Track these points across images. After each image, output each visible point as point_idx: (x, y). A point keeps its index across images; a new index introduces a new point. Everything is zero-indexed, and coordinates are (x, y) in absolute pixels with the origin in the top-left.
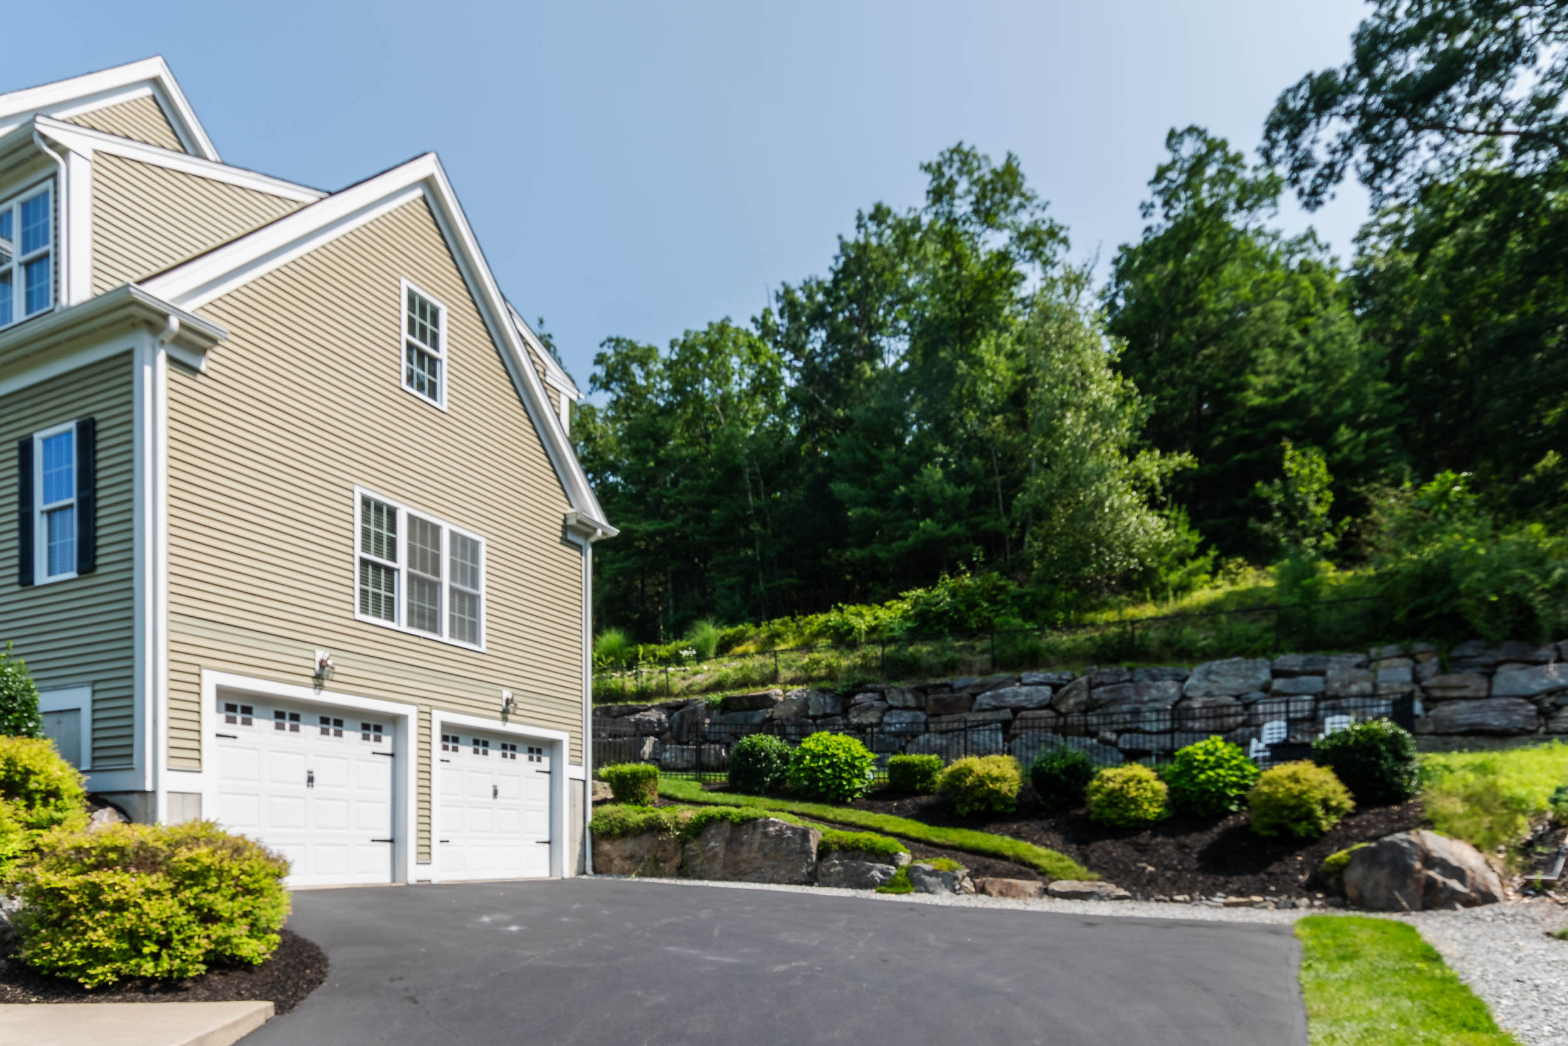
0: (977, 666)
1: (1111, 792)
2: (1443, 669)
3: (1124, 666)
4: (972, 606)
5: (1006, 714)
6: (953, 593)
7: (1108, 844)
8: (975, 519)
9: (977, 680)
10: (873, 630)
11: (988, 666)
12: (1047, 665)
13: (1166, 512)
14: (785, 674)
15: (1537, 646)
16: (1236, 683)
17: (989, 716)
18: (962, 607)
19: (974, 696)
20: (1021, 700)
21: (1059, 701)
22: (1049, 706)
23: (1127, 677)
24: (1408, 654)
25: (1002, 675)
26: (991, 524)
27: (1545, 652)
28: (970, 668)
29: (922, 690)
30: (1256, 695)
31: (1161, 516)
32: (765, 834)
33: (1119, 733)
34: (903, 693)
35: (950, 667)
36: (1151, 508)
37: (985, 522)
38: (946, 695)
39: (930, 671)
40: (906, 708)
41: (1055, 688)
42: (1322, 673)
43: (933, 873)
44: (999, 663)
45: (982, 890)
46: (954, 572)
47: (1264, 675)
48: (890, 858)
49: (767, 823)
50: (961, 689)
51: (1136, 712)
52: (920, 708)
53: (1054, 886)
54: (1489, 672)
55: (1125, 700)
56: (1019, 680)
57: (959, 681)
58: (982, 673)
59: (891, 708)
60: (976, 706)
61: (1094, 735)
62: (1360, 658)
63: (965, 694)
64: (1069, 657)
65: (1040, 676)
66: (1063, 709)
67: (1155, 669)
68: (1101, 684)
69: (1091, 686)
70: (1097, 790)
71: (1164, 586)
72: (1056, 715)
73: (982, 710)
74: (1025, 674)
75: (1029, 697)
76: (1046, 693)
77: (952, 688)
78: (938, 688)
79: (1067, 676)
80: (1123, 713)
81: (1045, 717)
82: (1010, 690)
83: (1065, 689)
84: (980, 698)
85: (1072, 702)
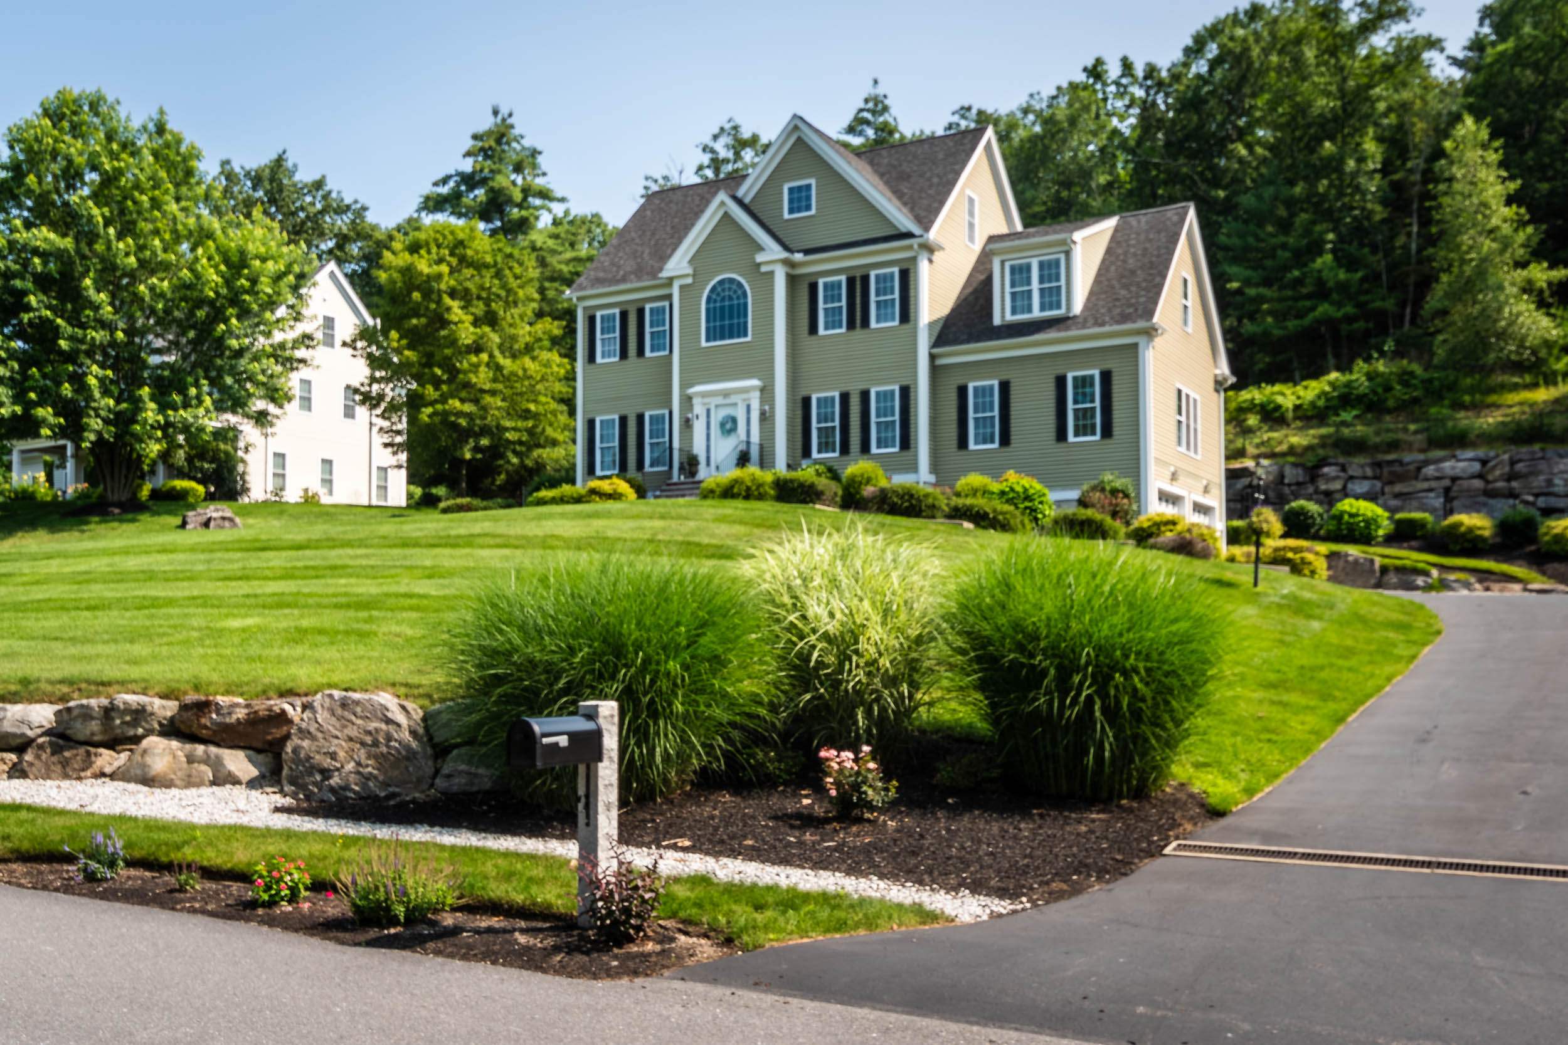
0: (1416, 446)
1: (1556, 536)
3: (1537, 447)
4: (1388, 389)
5: (1447, 483)
6: (1370, 377)
7: (1556, 565)
8: (1363, 298)
9: (1421, 457)
10: (1297, 408)
11: (1424, 445)
12: (1473, 445)
13: (1553, 311)
14: (1251, 450)
17: (1433, 484)
18: (1380, 390)
19: (1419, 469)
20: (1457, 472)
21: (1488, 472)
22: (1480, 476)
23: (1540, 455)
25: (1439, 453)
26: (1378, 304)
28: (1410, 447)
29: (1378, 465)
31: (1548, 314)
32: (1347, 562)
33: (1537, 495)
34: (1362, 466)
35: (1394, 446)
36: (1539, 307)
37: (1373, 301)
38: (1397, 468)
39: (1377, 448)
40: (1365, 478)
41: (1484, 463)
43: (1457, 581)
44: (1434, 443)
45: (1487, 589)
46: (1368, 359)
48: (1426, 574)
49: (1347, 555)
50: (1409, 464)
51: (1549, 482)
52: (1375, 478)
53: (1530, 587)
55: (1540, 472)
56: (1454, 456)
57: (1408, 457)
58: (1422, 451)
59: (1351, 478)
60: (1421, 476)
61: (1515, 497)
63: (1412, 467)
64: (1489, 438)
65: (1470, 454)
66: (1490, 478)
67: (1561, 450)
68: (1520, 461)
69: (1513, 463)
70: (1546, 534)
71: (1555, 373)
72: (1487, 482)
73: (1427, 479)
74: (1458, 453)
75: (1464, 470)
76: (1476, 467)
77: (1401, 463)
78: (1390, 463)
79: (1492, 454)
80: (1539, 481)
81: (1478, 484)
82: (1447, 465)
83: (1491, 464)
84: (1424, 470)
85: (1497, 473)
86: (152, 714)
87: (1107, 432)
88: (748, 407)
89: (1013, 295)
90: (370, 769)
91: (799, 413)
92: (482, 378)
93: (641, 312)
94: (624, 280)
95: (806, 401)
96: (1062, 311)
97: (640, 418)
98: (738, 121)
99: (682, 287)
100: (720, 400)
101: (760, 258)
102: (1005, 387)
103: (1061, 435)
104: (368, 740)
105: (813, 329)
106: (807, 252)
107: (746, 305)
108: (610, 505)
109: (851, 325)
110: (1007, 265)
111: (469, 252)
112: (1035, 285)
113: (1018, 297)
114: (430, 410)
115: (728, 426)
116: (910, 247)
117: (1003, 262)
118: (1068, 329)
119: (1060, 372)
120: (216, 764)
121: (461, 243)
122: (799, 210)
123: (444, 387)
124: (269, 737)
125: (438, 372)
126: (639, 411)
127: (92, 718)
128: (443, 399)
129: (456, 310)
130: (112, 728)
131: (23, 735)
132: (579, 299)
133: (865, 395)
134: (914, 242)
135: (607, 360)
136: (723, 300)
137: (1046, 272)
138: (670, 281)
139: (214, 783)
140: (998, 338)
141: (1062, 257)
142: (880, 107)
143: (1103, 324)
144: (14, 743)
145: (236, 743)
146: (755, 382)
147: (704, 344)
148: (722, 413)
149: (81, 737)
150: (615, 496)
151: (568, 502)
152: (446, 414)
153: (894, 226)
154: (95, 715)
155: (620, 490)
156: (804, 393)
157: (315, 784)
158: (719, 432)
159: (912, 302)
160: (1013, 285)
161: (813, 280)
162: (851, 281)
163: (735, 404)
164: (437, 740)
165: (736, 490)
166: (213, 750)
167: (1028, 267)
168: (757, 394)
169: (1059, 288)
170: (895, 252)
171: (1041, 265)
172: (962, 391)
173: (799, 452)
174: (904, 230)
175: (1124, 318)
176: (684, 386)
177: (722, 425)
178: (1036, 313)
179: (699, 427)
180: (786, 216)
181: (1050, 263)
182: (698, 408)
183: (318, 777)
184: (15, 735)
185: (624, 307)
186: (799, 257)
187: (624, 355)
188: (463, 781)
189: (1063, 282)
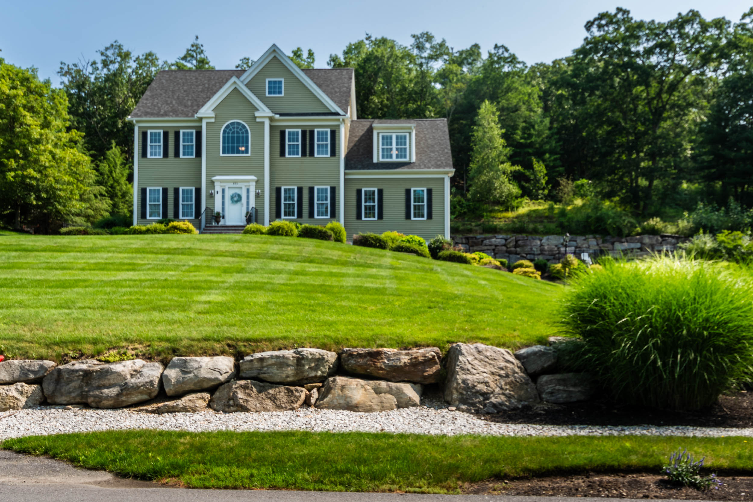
0: (479, 231)
2: (603, 242)
3: (524, 235)
5: (493, 247)
9: (482, 236)
11: (481, 231)
12: (501, 232)
13: (513, 182)
15: (622, 238)
16: (555, 242)
17: (489, 247)
19: (482, 241)
20: (497, 243)
21: (507, 244)
22: (505, 245)
23: (526, 238)
24: (595, 238)
25: (489, 235)
27: (623, 240)
28: (477, 232)
29: (467, 238)
30: (560, 246)
33: (527, 254)
34: (462, 238)
35: (470, 231)
36: (509, 181)
38: (474, 240)
40: (463, 243)
41: (506, 240)
42: (576, 241)
44: (485, 231)
47: (562, 241)
50: (478, 238)
51: (531, 249)
52: (466, 244)
54: (613, 244)
55: (527, 245)
56: (495, 237)
57: (477, 236)
61: (519, 254)
62: (584, 238)
63: (480, 240)
65: (501, 236)
66: (508, 246)
67: (534, 236)
68: (519, 240)
69: (516, 240)
71: (513, 206)
72: (507, 248)
73: (486, 245)
74: (496, 235)
75: (499, 242)
76: (503, 242)
77: (476, 238)
78: (472, 238)
79: (509, 237)
80: (527, 249)
81: (504, 248)
82: (493, 240)
83: (509, 240)
84: (485, 242)
85: (511, 244)
86: (327, 361)
87: (430, 216)
88: (248, 190)
89: (383, 149)
90: (508, 391)
91: (274, 195)
92: (44, 159)
93: (177, 134)
94: (166, 114)
95: (278, 190)
96: (407, 160)
97: (176, 191)
98: (120, 42)
99: (207, 123)
100: (231, 185)
101: (257, 114)
102: (380, 192)
103: (408, 216)
104: (502, 372)
105: (282, 154)
106: (281, 115)
107: (247, 137)
108: (186, 235)
109: (304, 154)
110: (381, 135)
111: (33, 86)
112: (394, 146)
113: (385, 150)
114: (13, 174)
115: (235, 199)
116: (339, 120)
117: (378, 133)
118: (412, 168)
119: (408, 187)
120: (399, 394)
121: (27, 79)
122: (275, 93)
123: (22, 162)
124: (426, 374)
125: (18, 152)
126: (176, 186)
127: (288, 365)
128: (23, 168)
129: (28, 118)
130: (302, 372)
131: (217, 379)
132: (137, 121)
133: (311, 190)
134: (341, 118)
135: (154, 157)
136: (233, 133)
137: (399, 141)
138: (200, 119)
139: (399, 407)
140: (378, 168)
141: (408, 135)
142: (199, 50)
143: (429, 168)
144: (206, 385)
145: (403, 378)
146: (253, 177)
147: (221, 155)
148: (232, 192)
149: (277, 379)
150: (187, 231)
151: (159, 233)
152: (24, 177)
153: (328, 108)
154: (290, 363)
155: (190, 228)
156: (278, 186)
157: (480, 402)
158: (230, 202)
159: (337, 147)
160: (383, 144)
161: (282, 129)
162: (304, 133)
163: (241, 188)
164: (529, 371)
165: (280, 232)
166: (393, 385)
167: (391, 137)
168: (254, 183)
169: (405, 149)
170: (330, 121)
171: (397, 137)
172: (359, 192)
173: (274, 215)
174: (333, 111)
175: (439, 166)
176: (208, 175)
177: (232, 198)
178: (394, 159)
179: (218, 198)
180: (267, 95)
181: (401, 137)
182: (218, 188)
183: (481, 398)
184: (210, 380)
185: (166, 130)
186: (277, 116)
187: (166, 154)
188: (565, 395)
189: (408, 146)
